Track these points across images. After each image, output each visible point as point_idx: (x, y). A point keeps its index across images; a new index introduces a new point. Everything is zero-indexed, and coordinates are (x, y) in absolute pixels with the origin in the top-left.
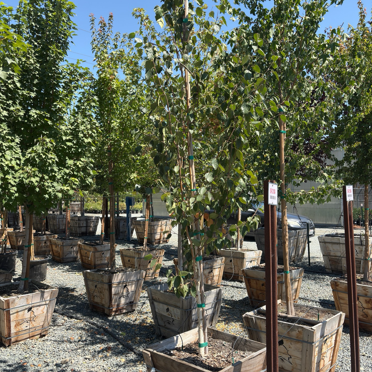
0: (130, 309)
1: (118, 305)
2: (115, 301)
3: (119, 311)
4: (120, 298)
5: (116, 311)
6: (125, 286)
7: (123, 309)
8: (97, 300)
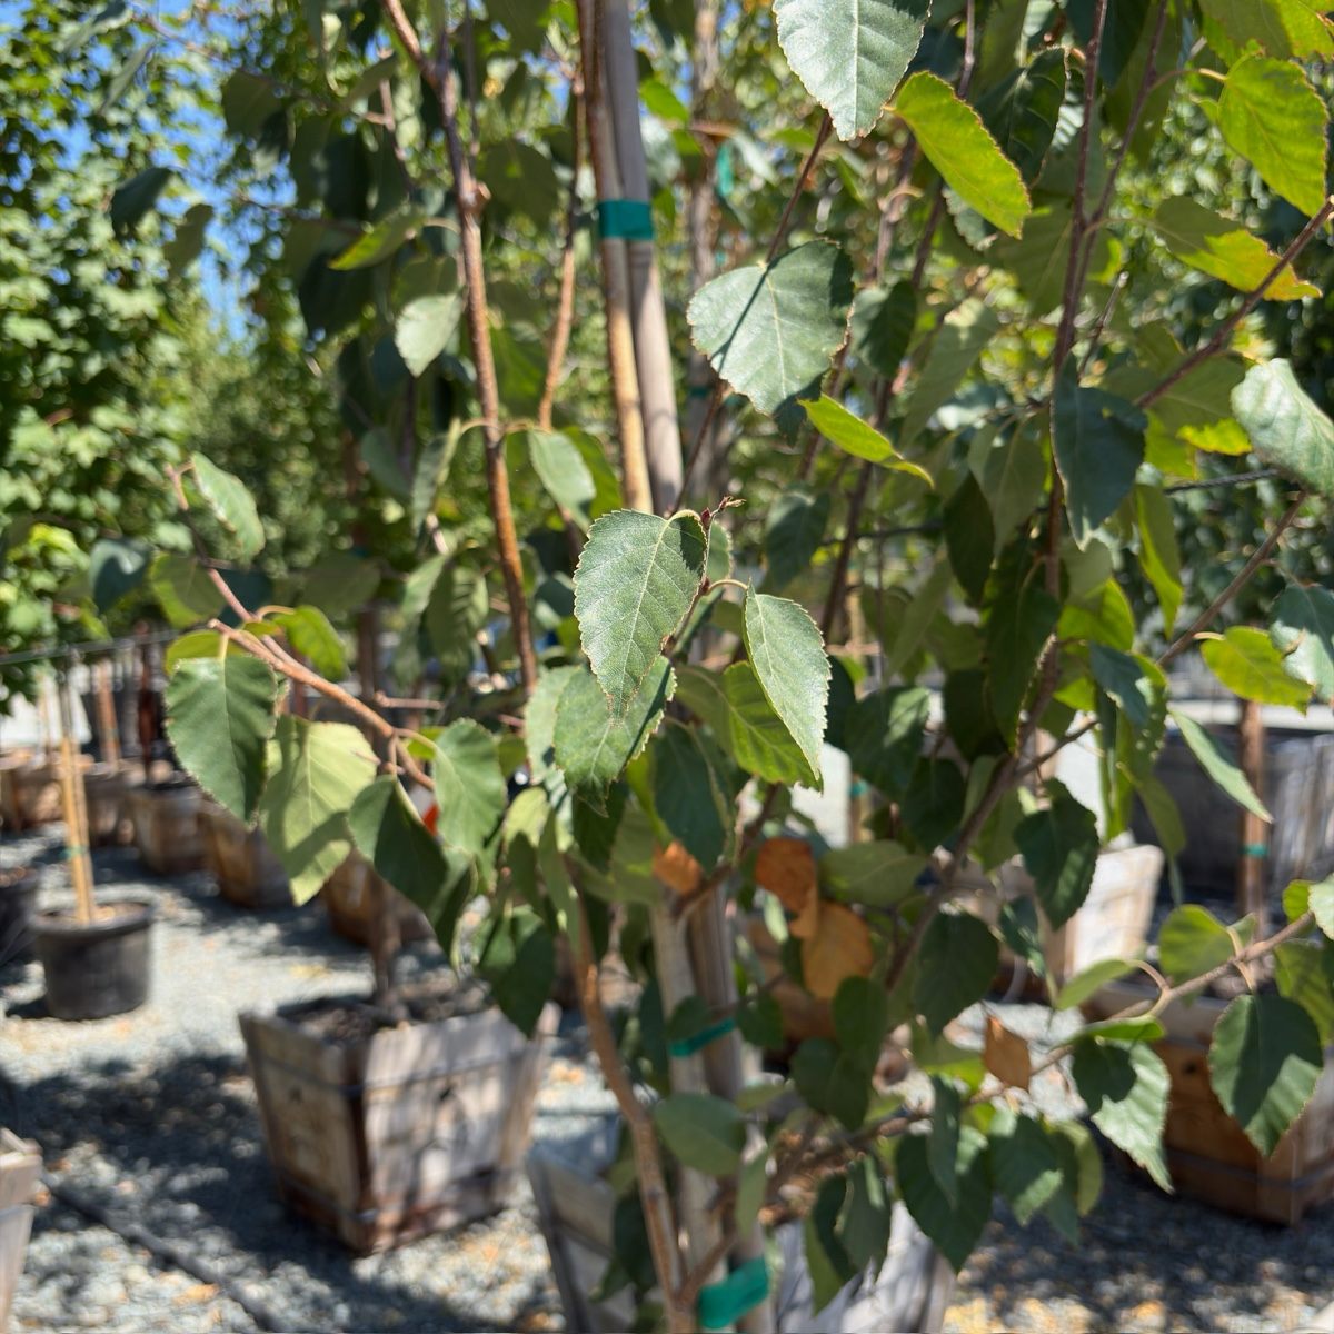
0: (477, 1204)
1: (412, 1195)
2: (393, 1177)
3: (416, 1222)
4: (417, 1158)
5: (400, 1227)
6: (446, 1095)
7: (438, 1208)
8: (306, 1162)
